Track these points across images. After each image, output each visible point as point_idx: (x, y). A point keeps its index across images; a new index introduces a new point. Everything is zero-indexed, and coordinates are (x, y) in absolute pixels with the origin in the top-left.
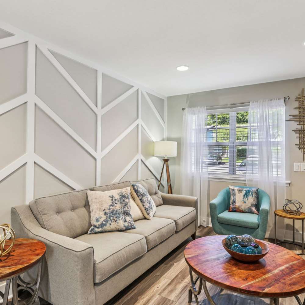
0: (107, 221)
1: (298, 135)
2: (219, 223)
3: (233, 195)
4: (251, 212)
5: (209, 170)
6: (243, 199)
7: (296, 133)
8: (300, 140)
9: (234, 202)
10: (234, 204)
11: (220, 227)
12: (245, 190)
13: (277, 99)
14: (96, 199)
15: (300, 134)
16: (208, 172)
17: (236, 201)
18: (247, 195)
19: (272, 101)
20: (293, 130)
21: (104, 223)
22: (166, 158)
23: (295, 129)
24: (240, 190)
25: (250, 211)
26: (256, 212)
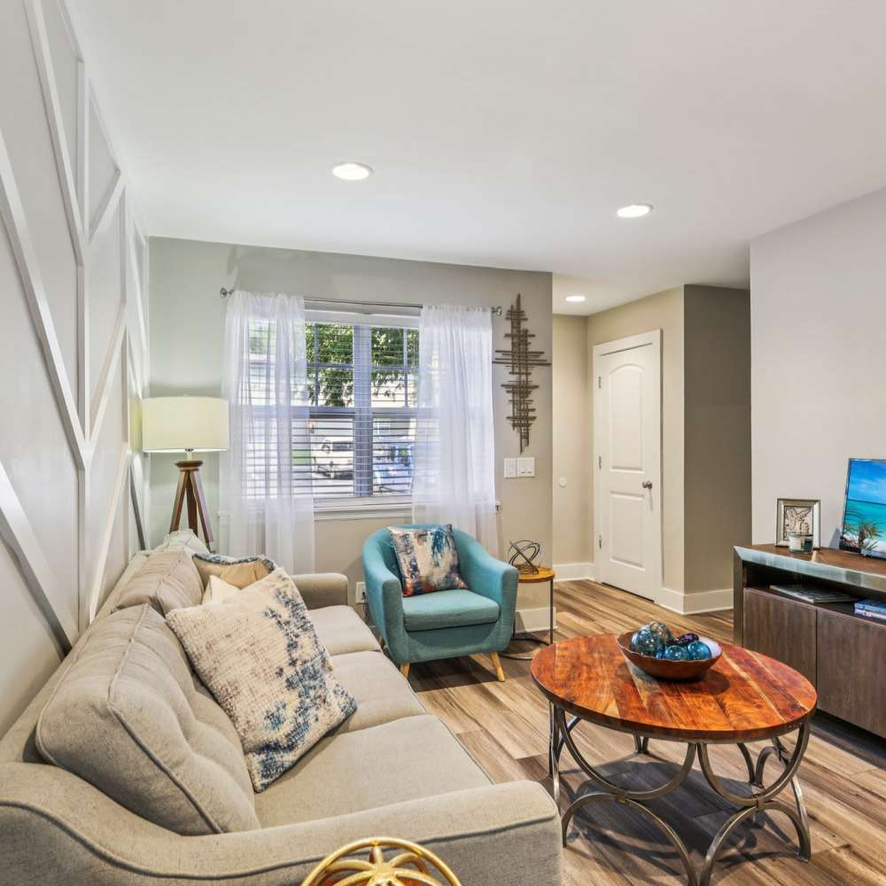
0: (306, 709)
1: (510, 396)
2: (408, 632)
3: (406, 551)
4: (452, 587)
5: (315, 490)
6: (433, 556)
7: (508, 392)
8: (514, 408)
9: (415, 568)
10: (417, 573)
11: (414, 642)
12: (431, 534)
13: (479, 310)
14: (228, 636)
15: (514, 393)
16: (315, 496)
17: (419, 567)
18: (437, 545)
19: (470, 312)
20: (503, 386)
21: (300, 720)
22: (190, 458)
23: (506, 383)
24: (420, 536)
25: (449, 585)
26: (462, 584)
